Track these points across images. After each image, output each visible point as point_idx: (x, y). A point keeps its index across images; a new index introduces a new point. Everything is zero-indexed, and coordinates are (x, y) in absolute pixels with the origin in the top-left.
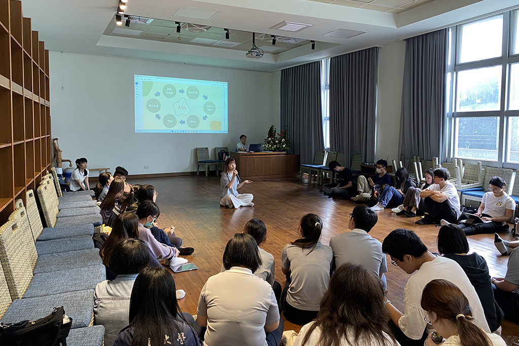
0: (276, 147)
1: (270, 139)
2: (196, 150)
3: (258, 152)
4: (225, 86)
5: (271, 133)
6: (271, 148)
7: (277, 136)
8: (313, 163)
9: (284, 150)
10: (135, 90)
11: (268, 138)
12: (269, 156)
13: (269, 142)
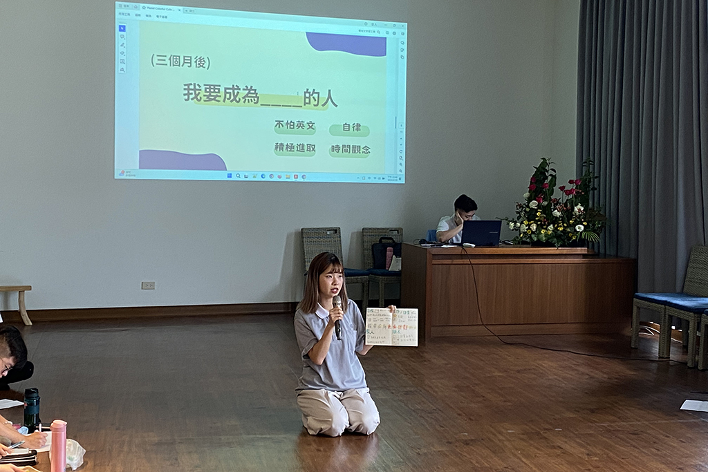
0: (555, 230)
1: (534, 204)
2: (302, 235)
3: (491, 245)
4: (398, 35)
5: (541, 183)
6: (537, 232)
7: (557, 194)
8: (678, 289)
9: (581, 242)
10: (118, 49)
11: (530, 200)
12: (530, 261)
13: (531, 216)
